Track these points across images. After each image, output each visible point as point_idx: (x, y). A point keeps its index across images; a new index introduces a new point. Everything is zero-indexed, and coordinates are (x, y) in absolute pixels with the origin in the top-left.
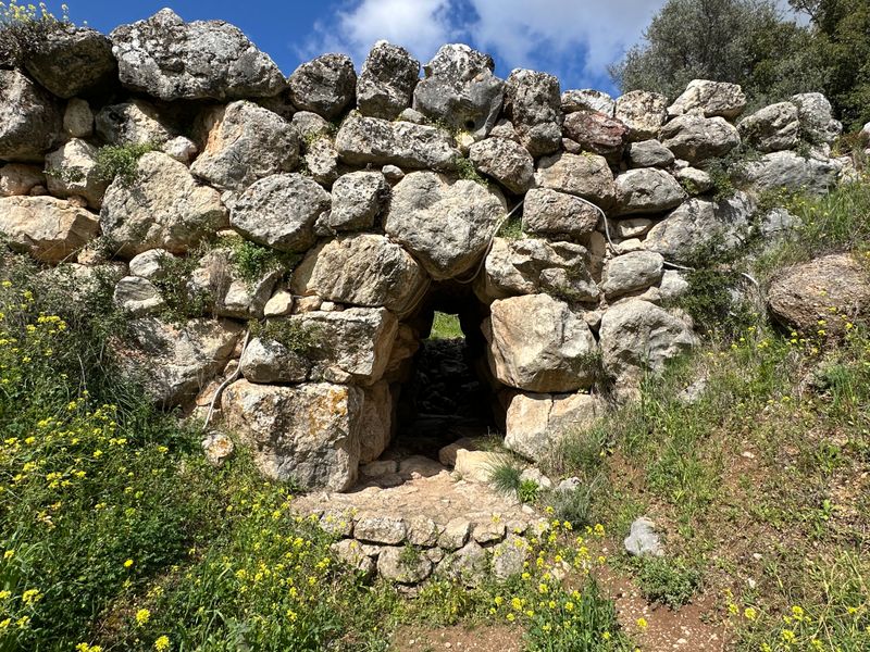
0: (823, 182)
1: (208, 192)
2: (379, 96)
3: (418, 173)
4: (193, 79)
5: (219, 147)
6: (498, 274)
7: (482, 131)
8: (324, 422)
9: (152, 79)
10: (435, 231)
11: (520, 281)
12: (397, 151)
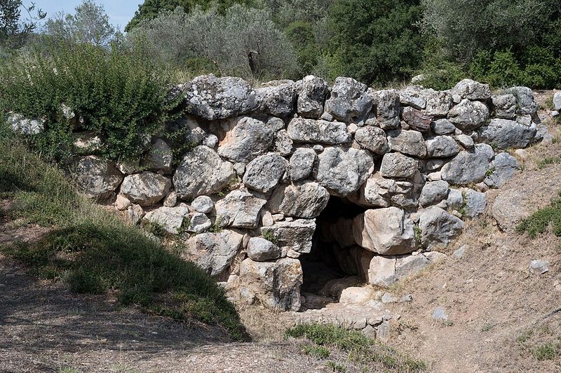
0: (527, 137)
1: (228, 164)
2: (313, 110)
3: (332, 148)
4: (225, 110)
5: (233, 142)
6: (372, 199)
7: (362, 123)
8: (292, 278)
9: (206, 112)
10: (341, 180)
11: (382, 202)
12: (322, 138)
